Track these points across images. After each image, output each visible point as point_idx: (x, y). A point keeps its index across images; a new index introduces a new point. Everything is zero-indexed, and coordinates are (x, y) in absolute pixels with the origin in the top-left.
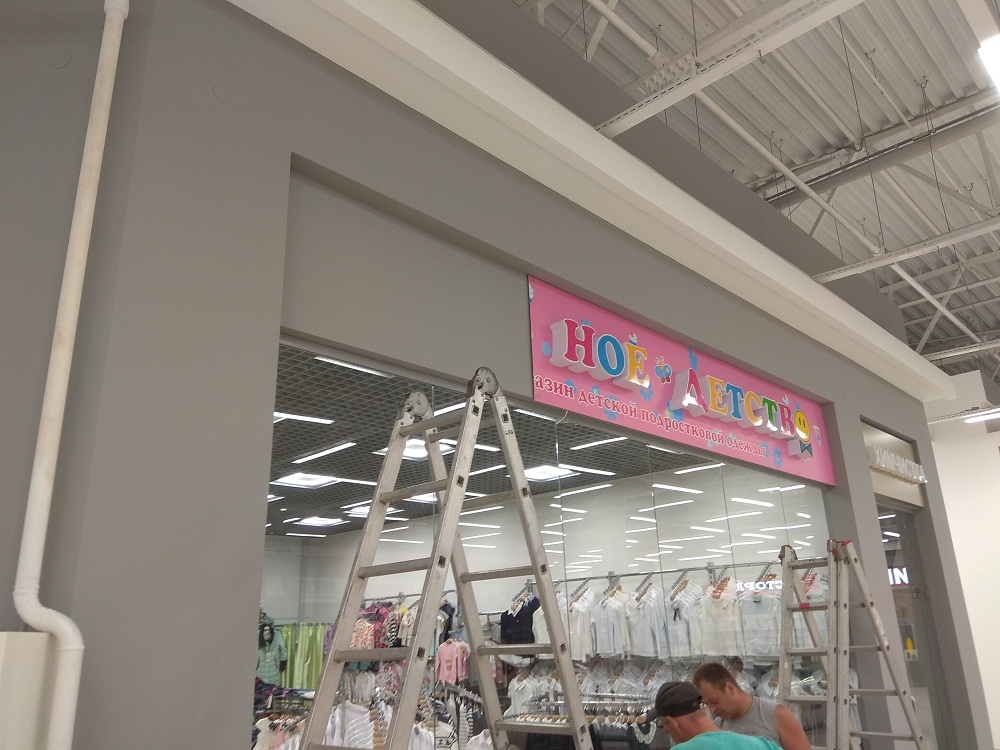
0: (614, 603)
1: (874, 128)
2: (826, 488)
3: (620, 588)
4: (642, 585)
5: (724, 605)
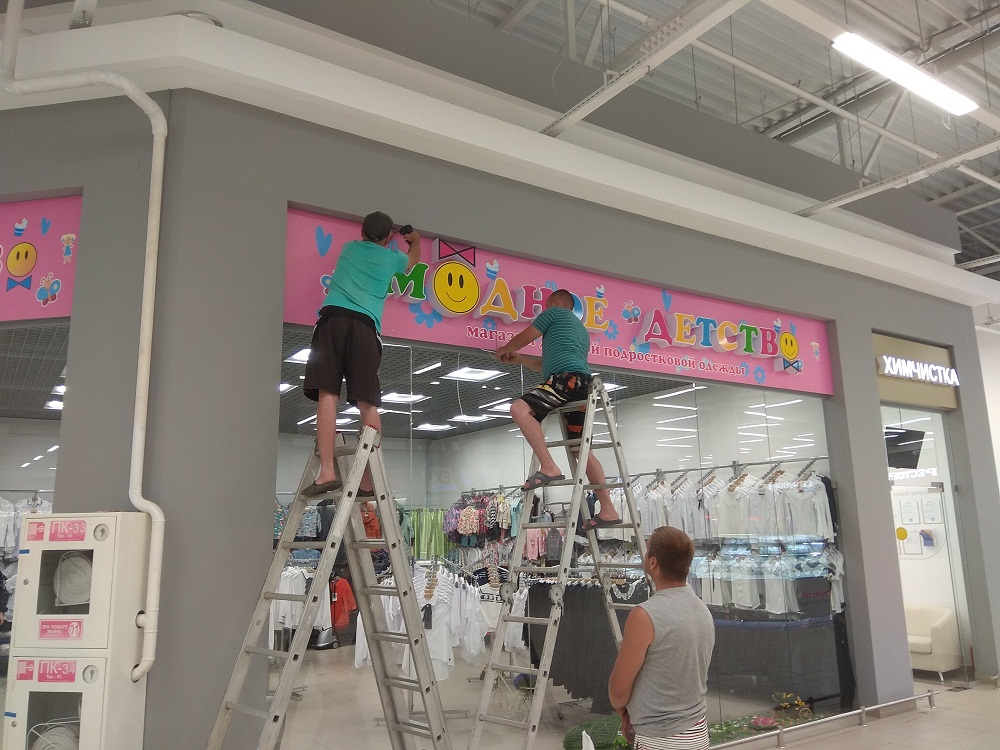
0: (654, 495)
1: (941, 26)
2: (826, 397)
3: (663, 483)
4: (676, 481)
5: (738, 497)
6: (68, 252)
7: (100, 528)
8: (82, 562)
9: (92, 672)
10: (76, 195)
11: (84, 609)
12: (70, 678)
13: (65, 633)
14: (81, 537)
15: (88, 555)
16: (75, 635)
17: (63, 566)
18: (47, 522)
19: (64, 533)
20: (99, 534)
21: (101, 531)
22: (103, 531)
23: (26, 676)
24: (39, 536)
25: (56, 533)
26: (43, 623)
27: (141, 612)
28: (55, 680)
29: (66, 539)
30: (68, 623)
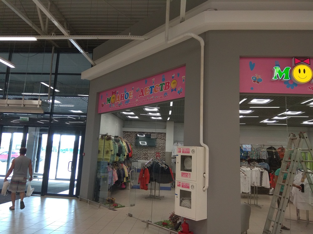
6: (184, 81)
7: (193, 150)
8: (190, 159)
9: (193, 187)
10: (184, 66)
11: (190, 171)
12: (188, 187)
13: (187, 176)
14: (189, 152)
15: (191, 157)
16: (189, 177)
17: (186, 160)
18: (181, 148)
19: (185, 151)
20: (193, 152)
21: (193, 151)
22: (194, 151)
23: (179, 186)
24: (180, 152)
25: (184, 151)
26: (182, 173)
27: (204, 173)
28: (185, 187)
29: (186, 153)
30: (187, 174)
